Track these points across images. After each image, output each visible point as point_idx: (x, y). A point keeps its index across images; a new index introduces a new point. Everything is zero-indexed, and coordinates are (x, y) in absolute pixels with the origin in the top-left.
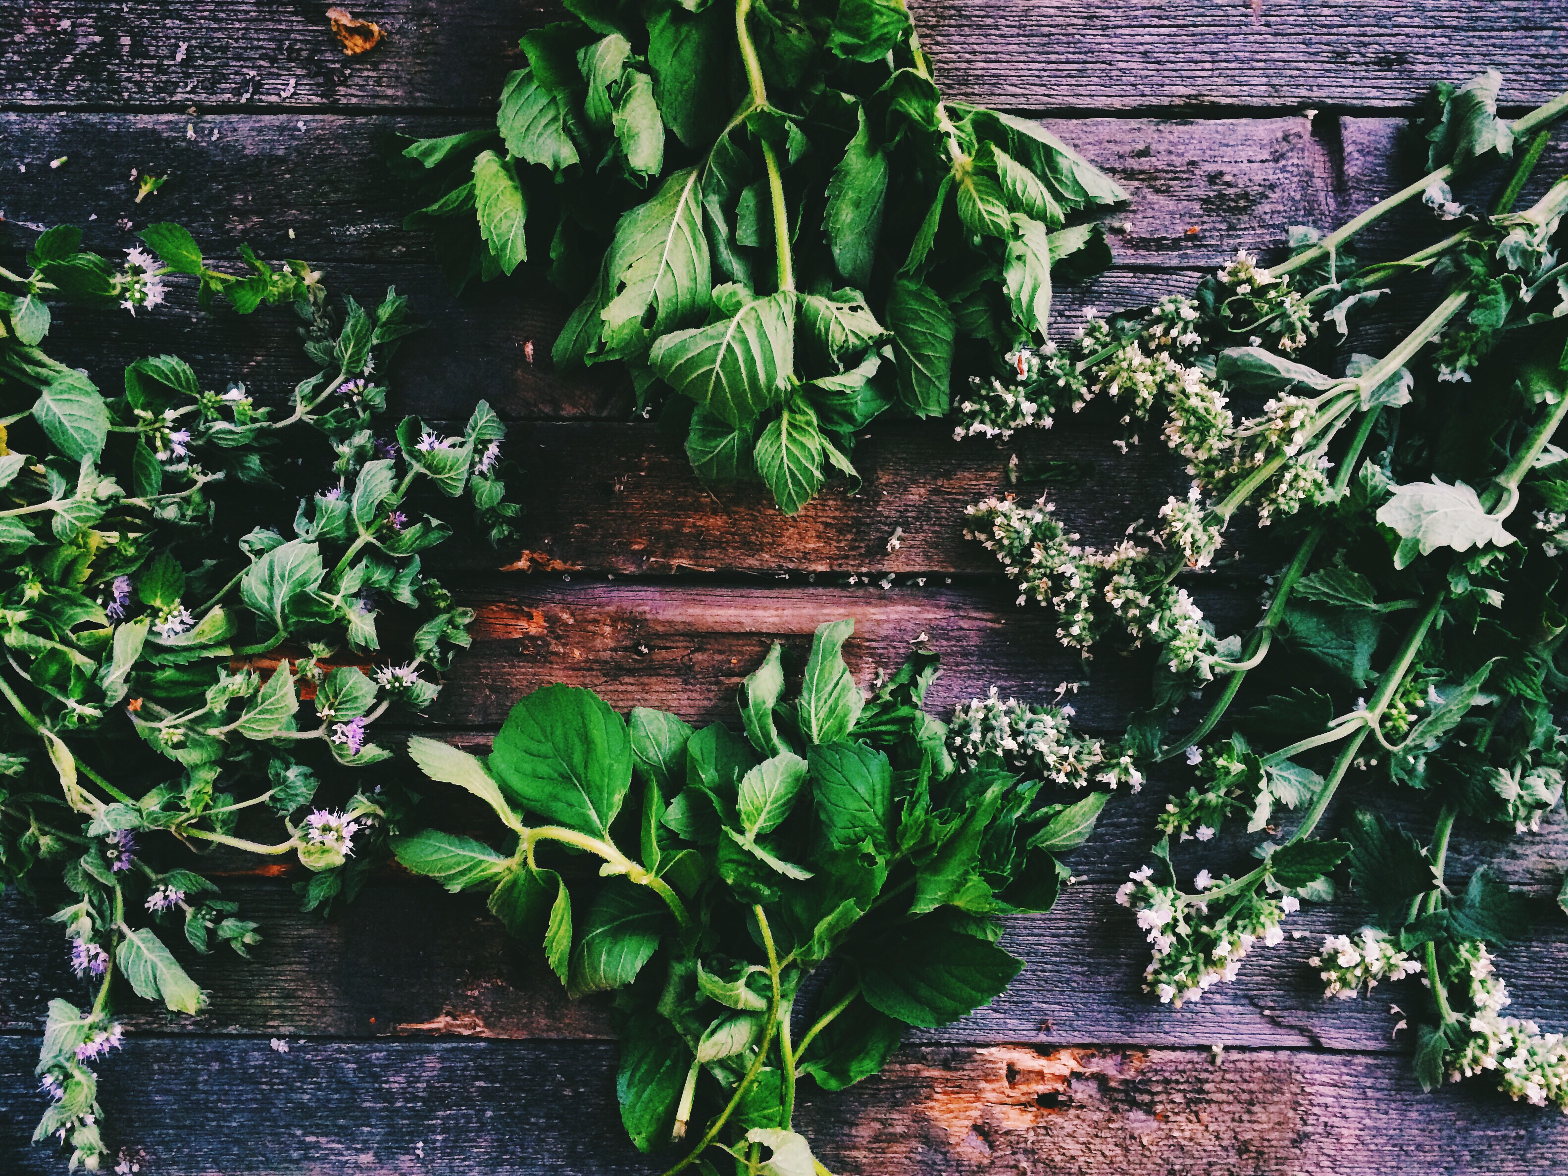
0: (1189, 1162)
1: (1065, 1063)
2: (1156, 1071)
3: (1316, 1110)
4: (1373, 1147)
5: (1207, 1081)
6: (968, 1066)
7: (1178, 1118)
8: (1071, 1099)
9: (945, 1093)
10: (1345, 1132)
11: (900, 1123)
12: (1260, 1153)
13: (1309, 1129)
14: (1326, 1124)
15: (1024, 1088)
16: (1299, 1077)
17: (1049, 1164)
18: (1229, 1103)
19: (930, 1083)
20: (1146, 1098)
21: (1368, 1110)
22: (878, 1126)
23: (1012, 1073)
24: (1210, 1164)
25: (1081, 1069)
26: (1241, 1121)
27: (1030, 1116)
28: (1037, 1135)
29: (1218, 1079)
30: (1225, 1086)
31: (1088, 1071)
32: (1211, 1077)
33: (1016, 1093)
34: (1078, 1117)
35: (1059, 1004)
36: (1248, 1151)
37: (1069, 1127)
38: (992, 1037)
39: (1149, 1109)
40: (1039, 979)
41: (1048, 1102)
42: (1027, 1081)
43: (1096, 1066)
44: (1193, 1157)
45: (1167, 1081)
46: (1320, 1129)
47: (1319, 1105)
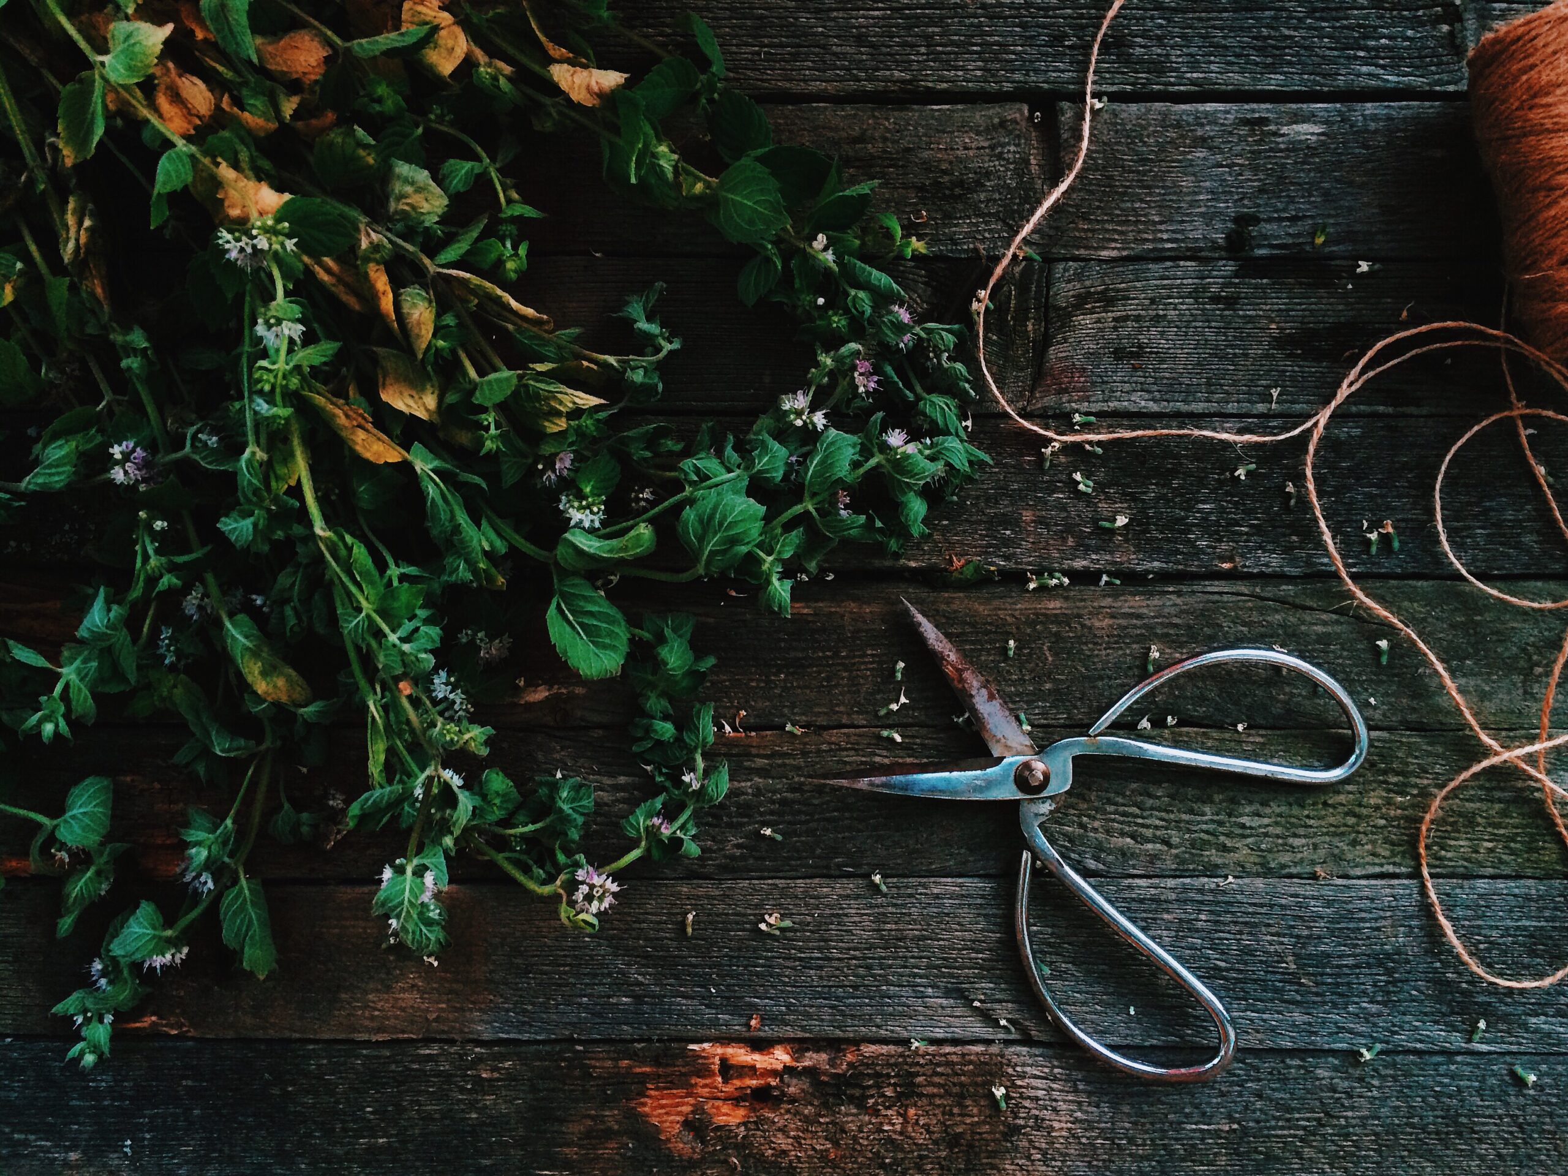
0: (900, 1155)
1: (781, 1057)
2: (867, 1065)
3: (1027, 1103)
4: (1084, 1140)
5: (917, 1074)
6: (680, 1062)
7: (890, 1112)
8: (783, 1094)
9: (657, 1089)
10: (1056, 1125)
11: (612, 1116)
12: (971, 1146)
13: (1021, 1122)
14: (1036, 1117)
15: (737, 1083)
16: (1010, 1071)
17: (760, 1159)
18: (941, 1097)
19: (643, 1079)
20: (857, 1092)
21: (1080, 1103)
22: (590, 1123)
23: (727, 1069)
24: (921, 1157)
25: (794, 1064)
26: (952, 1114)
27: (742, 1112)
28: (747, 1129)
29: (929, 1072)
30: (936, 1080)
31: (799, 1065)
32: (921, 1070)
33: (728, 1088)
34: (788, 1111)
35: (771, 998)
36: (958, 1144)
37: (779, 1121)
38: (702, 1032)
39: (860, 1103)
40: (751, 974)
41: (762, 1096)
42: (740, 1077)
43: (810, 1059)
44: (902, 1150)
45: (878, 1075)
46: (1031, 1122)
47: (1029, 1097)
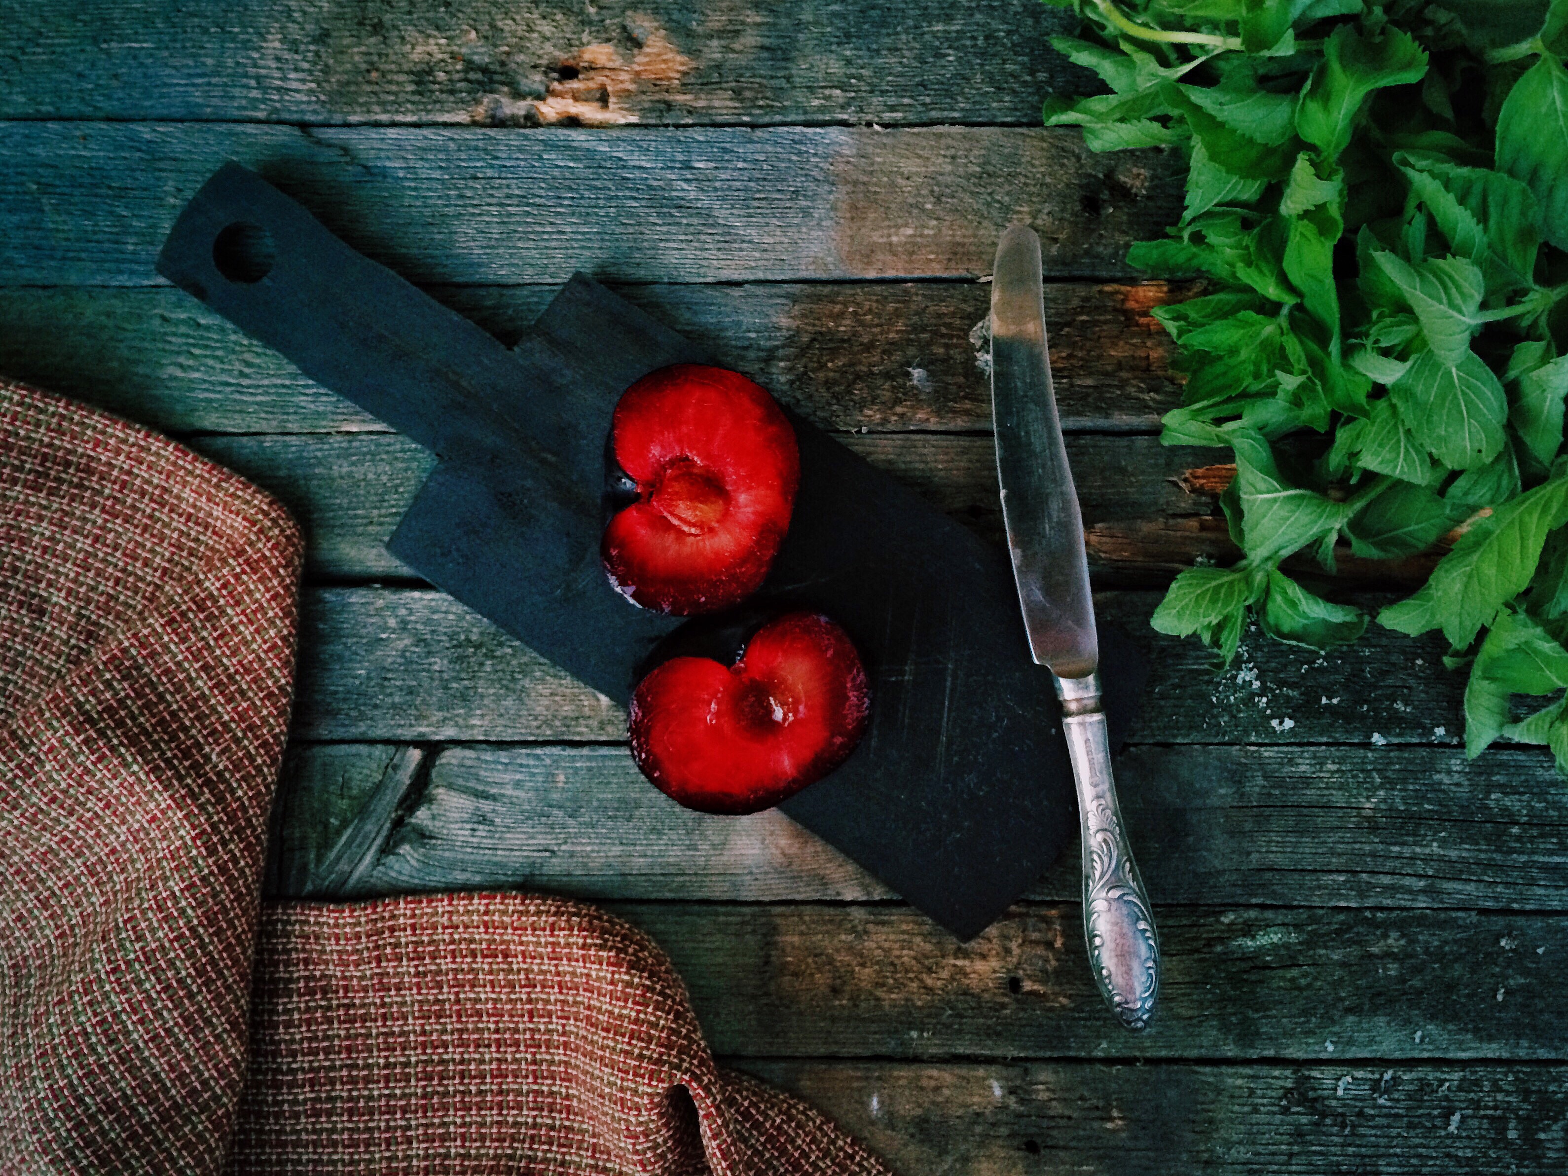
0: (431, 15)
1: (550, 109)
2: (463, 102)
3: (306, 66)
4: (251, 30)
5: (414, 93)
6: (646, 105)
7: (440, 56)
8: (545, 73)
9: (670, 79)
10: (277, 45)
11: (714, 50)
12: (361, 24)
13: (312, 47)
14: (296, 52)
15: (591, 84)
16: (323, 97)
17: (567, 11)
18: (391, 71)
19: (685, 88)
20: (472, 76)
21: (255, 66)
22: (737, 46)
23: (603, 99)
24: (410, 13)
25: (536, 103)
26: (380, 55)
27: (587, 56)
28: (580, 39)
29: (401, 95)
30: (394, 88)
31: (529, 102)
32: (409, 97)
33: (600, 79)
34: (540, 57)
35: (557, 166)
36: (374, 26)
37: (548, 47)
38: (625, 133)
39: (470, 66)
40: (577, 191)
41: (568, 72)
42: (589, 90)
43: (520, 108)
44: (427, 20)
45: (452, 92)
46: (302, 47)
47: (303, 71)
